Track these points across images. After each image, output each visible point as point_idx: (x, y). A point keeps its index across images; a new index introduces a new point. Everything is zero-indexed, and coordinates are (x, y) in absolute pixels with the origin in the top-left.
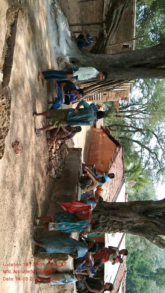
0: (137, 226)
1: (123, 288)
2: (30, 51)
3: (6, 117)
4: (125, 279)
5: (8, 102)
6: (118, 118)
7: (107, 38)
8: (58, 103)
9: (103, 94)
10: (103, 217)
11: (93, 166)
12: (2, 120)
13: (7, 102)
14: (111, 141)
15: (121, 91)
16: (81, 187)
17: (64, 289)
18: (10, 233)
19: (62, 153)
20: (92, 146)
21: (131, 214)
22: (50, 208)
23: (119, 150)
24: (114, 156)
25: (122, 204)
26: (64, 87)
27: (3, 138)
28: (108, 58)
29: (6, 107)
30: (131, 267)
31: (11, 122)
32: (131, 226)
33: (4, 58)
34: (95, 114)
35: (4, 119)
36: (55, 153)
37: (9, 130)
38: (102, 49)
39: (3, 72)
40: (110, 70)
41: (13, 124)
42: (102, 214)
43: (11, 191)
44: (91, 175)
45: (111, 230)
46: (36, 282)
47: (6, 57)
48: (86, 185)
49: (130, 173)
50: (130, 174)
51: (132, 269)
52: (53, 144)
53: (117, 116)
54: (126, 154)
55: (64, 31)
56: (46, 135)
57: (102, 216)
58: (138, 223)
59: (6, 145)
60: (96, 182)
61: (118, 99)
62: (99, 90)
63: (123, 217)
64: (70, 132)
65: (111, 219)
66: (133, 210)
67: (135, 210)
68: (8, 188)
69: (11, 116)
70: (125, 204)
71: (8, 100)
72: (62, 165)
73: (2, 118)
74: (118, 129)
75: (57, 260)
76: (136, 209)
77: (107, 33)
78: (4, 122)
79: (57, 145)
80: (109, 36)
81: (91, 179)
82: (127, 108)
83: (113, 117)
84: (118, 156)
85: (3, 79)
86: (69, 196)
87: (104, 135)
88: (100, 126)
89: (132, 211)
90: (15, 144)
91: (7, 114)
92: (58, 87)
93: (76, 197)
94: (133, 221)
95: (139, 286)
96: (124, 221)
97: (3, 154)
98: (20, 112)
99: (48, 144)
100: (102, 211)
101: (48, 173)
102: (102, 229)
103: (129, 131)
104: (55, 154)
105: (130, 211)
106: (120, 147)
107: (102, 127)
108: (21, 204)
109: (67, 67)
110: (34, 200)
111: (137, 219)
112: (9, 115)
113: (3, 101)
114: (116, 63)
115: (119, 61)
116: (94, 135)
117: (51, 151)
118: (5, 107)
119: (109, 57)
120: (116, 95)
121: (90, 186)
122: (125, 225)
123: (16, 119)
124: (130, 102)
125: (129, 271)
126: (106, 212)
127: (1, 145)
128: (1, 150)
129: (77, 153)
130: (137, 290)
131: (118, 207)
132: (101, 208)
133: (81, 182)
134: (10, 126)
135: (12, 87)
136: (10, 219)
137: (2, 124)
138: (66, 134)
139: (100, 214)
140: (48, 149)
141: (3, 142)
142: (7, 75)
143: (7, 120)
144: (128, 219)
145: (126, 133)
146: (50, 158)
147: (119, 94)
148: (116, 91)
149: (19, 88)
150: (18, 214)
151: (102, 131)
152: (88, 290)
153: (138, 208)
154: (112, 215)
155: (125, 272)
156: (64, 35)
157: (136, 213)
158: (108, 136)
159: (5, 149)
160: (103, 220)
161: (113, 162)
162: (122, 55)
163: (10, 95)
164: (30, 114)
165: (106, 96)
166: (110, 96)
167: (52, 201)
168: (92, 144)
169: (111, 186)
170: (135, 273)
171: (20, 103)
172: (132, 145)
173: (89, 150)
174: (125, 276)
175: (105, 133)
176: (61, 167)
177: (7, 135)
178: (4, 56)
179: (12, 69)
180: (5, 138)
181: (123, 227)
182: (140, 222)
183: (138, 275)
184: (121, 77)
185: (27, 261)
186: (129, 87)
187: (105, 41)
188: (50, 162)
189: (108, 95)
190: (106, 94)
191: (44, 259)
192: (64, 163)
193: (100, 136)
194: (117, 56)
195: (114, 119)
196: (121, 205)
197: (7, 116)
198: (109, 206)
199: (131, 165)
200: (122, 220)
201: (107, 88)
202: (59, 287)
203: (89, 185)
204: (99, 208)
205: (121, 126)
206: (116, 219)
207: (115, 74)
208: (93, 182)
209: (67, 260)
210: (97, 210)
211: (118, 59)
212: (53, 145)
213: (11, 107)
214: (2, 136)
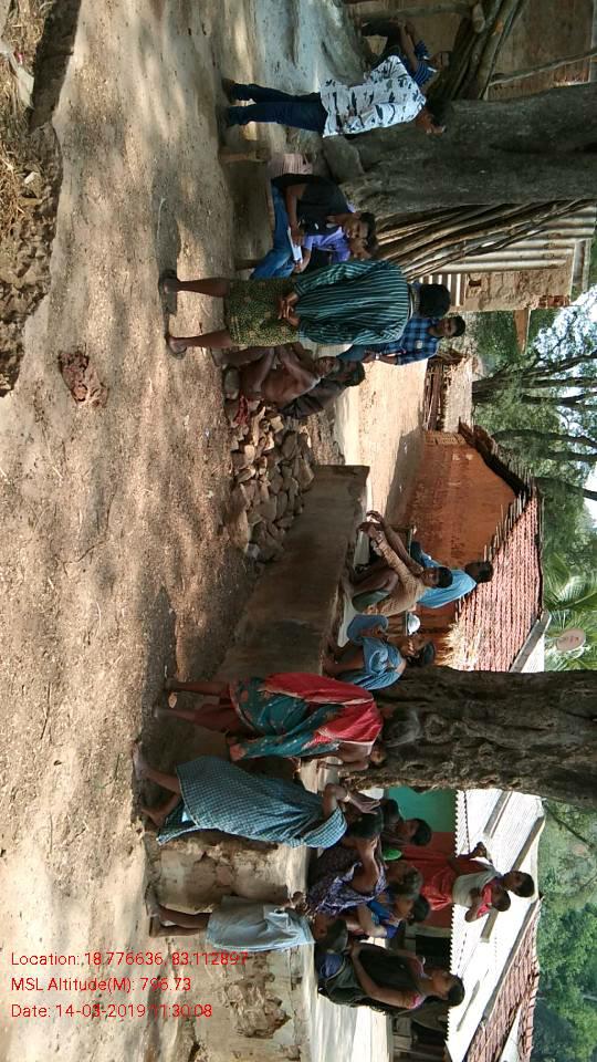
0: (576, 766)
1: (522, 1037)
2: (159, 28)
3: (37, 244)
4: (533, 1002)
5: (49, 188)
6: (531, 407)
7: (484, 38)
8: (275, 263)
9: (467, 282)
10: (437, 721)
11: (407, 533)
12: (19, 256)
13: (43, 188)
14: (496, 478)
15: (541, 268)
16: (355, 600)
17: (265, 970)
18: (36, 705)
19: (289, 472)
20: (419, 495)
21: (551, 717)
22: (224, 664)
23: (524, 510)
24: (502, 531)
25: (518, 679)
26: (299, 202)
27: (18, 320)
28: (487, 116)
29: (41, 210)
30: (562, 969)
31: (55, 265)
32: (550, 768)
33: (42, 21)
34: (410, 291)
35: (29, 252)
36: (257, 464)
37: (46, 298)
38: (467, 84)
39: (34, 70)
40: (493, 162)
41: (66, 278)
42: (433, 709)
43: (44, 541)
44: (394, 553)
45: (469, 775)
46: (156, 928)
47: (53, 16)
48: (373, 592)
49: (568, 610)
50: (570, 615)
51: (563, 979)
52: (250, 427)
53: (526, 399)
54: (556, 543)
55: (316, 7)
56: (223, 385)
57: (434, 718)
58: (581, 754)
59: (27, 352)
60: (412, 580)
61: (524, 304)
62: (448, 248)
63: (518, 728)
64: (317, 378)
65: (468, 732)
66: (562, 702)
67: (567, 704)
68: (31, 524)
69: (55, 244)
70: (529, 680)
71: (50, 184)
72: (285, 515)
73: (20, 249)
74: (528, 445)
75: (234, 848)
76: (572, 698)
77: (486, 13)
78: (27, 266)
79: (267, 434)
80: (492, 28)
81: (391, 568)
82: (567, 371)
83: (509, 401)
84: (519, 531)
85: (34, 97)
86: (303, 626)
87: (470, 457)
88: (457, 425)
89: (556, 707)
90: (72, 363)
91: (43, 236)
92: (277, 199)
93: (330, 632)
94: (560, 746)
95: (587, 1041)
96: (522, 743)
97: (12, 382)
98: (100, 244)
99: (229, 423)
100: (436, 698)
101: (225, 529)
102: (430, 769)
103: (573, 456)
104: (258, 469)
105: (548, 708)
106: (529, 499)
107: (462, 428)
108: (93, 607)
109: (326, 154)
110: (155, 611)
111: (575, 738)
112: (50, 241)
113: (27, 180)
114: (519, 133)
115: (532, 123)
116: (429, 455)
117: (240, 452)
118: (37, 207)
119: (493, 108)
120: (518, 287)
121: (388, 597)
122: (523, 762)
123: (79, 267)
124: (580, 348)
125: (553, 983)
126: (452, 704)
127: (8, 346)
128: (7, 366)
129: (347, 484)
130: (580, 1055)
131: (498, 688)
132: (431, 688)
133: (355, 583)
134: (49, 283)
135: (68, 133)
136: (42, 649)
137: (20, 271)
138: (300, 386)
139: (427, 710)
140: (229, 441)
141: (14, 339)
142: (49, 82)
143: (41, 258)
144: (540, 736)
145: (558, 465)
146: (235, 479)
147: (531, 282)
148: (520, 269)
149: (100, 150)
150: (79, 641)
151: (463, 442)
152: (365, 993)
153: (580, 699)
154: (474, 718)
155: (534, 976)
156: (313, 21)
157: (575, 715)
158: (485, 461)
159: (23, 363)
160: (439, 734)
161: (498, 550)
162: (542, 99)
163: (57, 164)
164: (148, 274)
165: (480, 290)
166: (494, 290)
167: (236, 640)
168: (421, 486)
169: (487, 639)
170: (576, 992)
171: (102, 208)
172: (581, 508)
173: (410, 507)
174: (534, 993)
175: (472, 446)
176: (282, 523)
177: (33, 311)
178: (43, 13)
179: (71, 62)
180: (22, 322)
181: (518, 765)
182: (587, 754)
183: (586, 1000)
184: (536, 190)
185: (114, 837)
186: (570, 256)
187: (478, 50)
188: (234, 493)
189: (486, 287)
190: (478, 284)
191: (187, 841)
192: (296, 514)
193: (455, 457)
194: (522, 104)
195: (516, 411)
196: (514, 684)
197: (42, 241)
198: (463, 686)
199: (573, 583)
200: (516, 738)
201: (479, 239)
202: (246, 962)
203: (385, 595)
204: (424, 689)
205: (539, 435)
206: (488, 735)
207: (515, 177)
208: (399, 580)
209: (275, 852)
210: (416, 695)
211: (525, 117)
212: (250, 431)
213: (60, 207)
214: (14, 312)
